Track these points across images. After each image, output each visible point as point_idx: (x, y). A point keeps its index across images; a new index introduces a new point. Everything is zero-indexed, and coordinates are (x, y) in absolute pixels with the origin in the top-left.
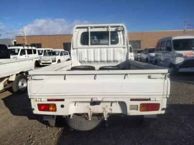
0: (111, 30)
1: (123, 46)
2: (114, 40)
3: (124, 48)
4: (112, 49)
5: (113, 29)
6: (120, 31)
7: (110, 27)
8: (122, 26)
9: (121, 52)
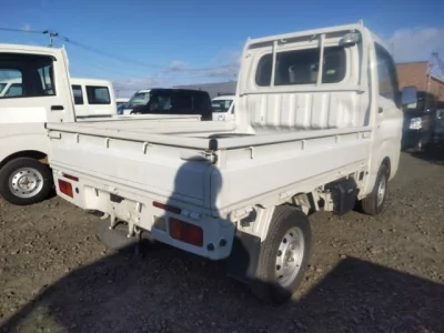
0: (326, 43)
1: (357, 88)
2: (332, 72)
3: (360, 92)
4: (325, 95)
5: (334, 42)
6: (352, 44)
7: (323, 37)
8: (357, 31)
9: (348, 104)
